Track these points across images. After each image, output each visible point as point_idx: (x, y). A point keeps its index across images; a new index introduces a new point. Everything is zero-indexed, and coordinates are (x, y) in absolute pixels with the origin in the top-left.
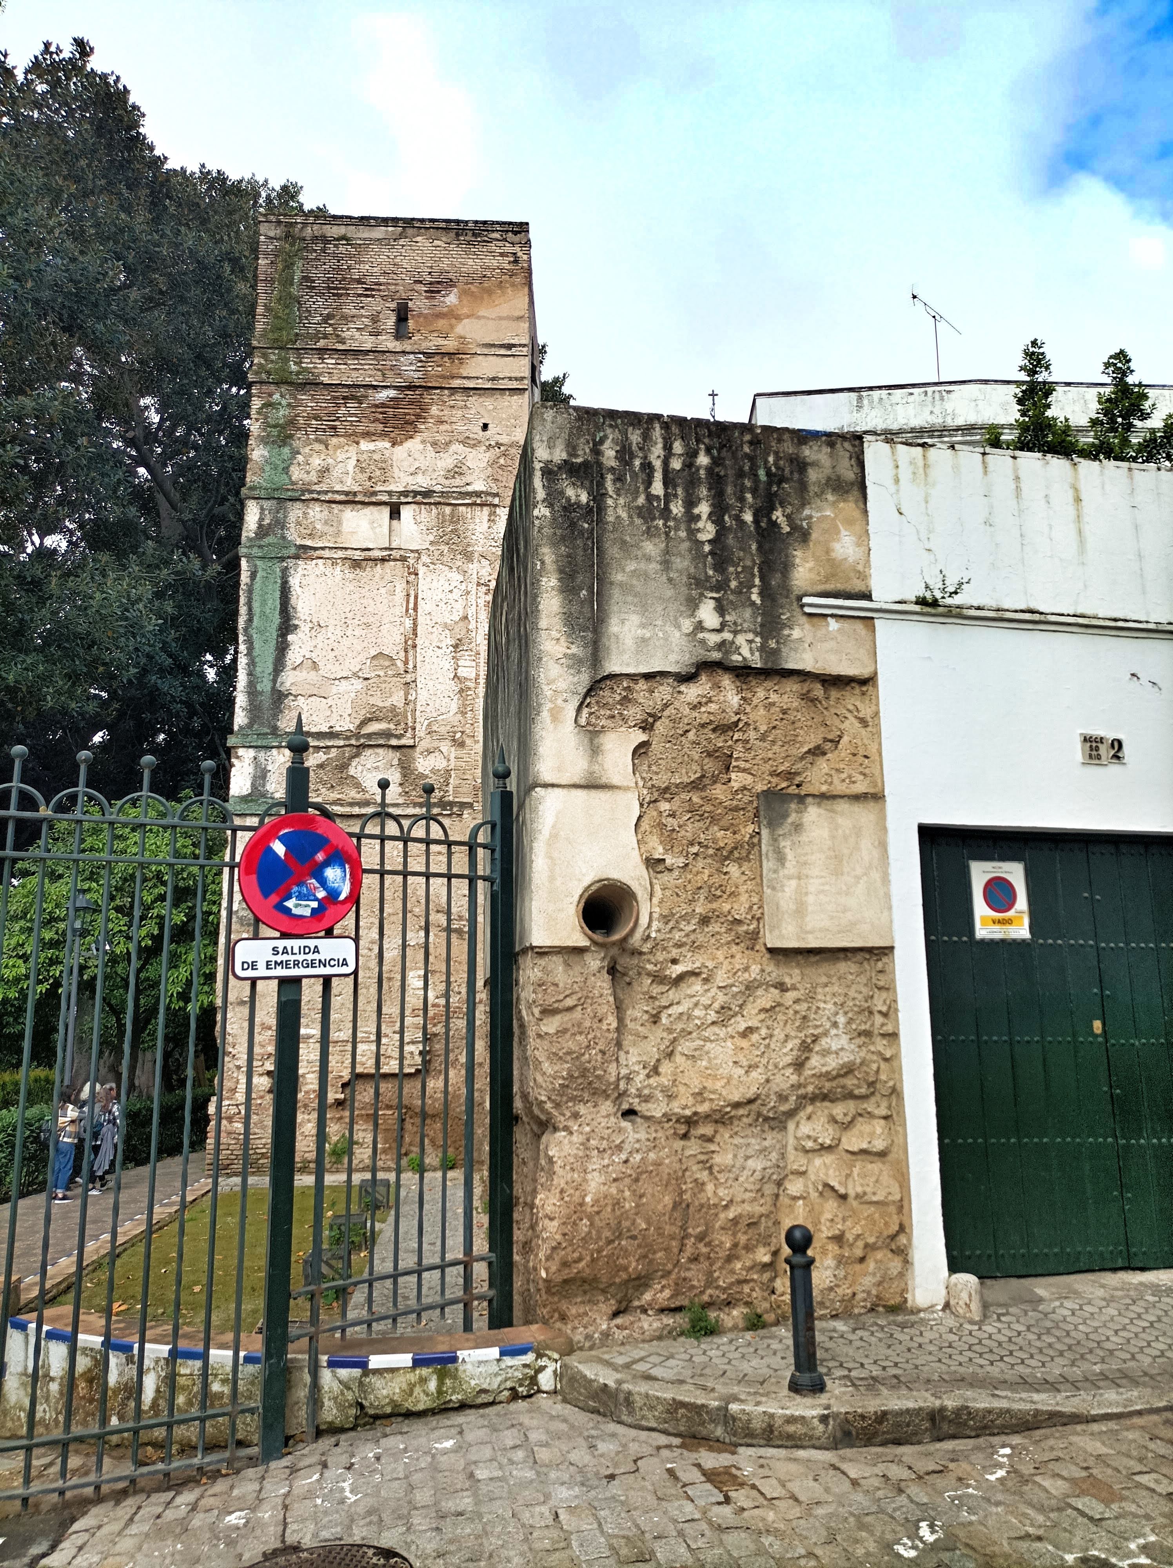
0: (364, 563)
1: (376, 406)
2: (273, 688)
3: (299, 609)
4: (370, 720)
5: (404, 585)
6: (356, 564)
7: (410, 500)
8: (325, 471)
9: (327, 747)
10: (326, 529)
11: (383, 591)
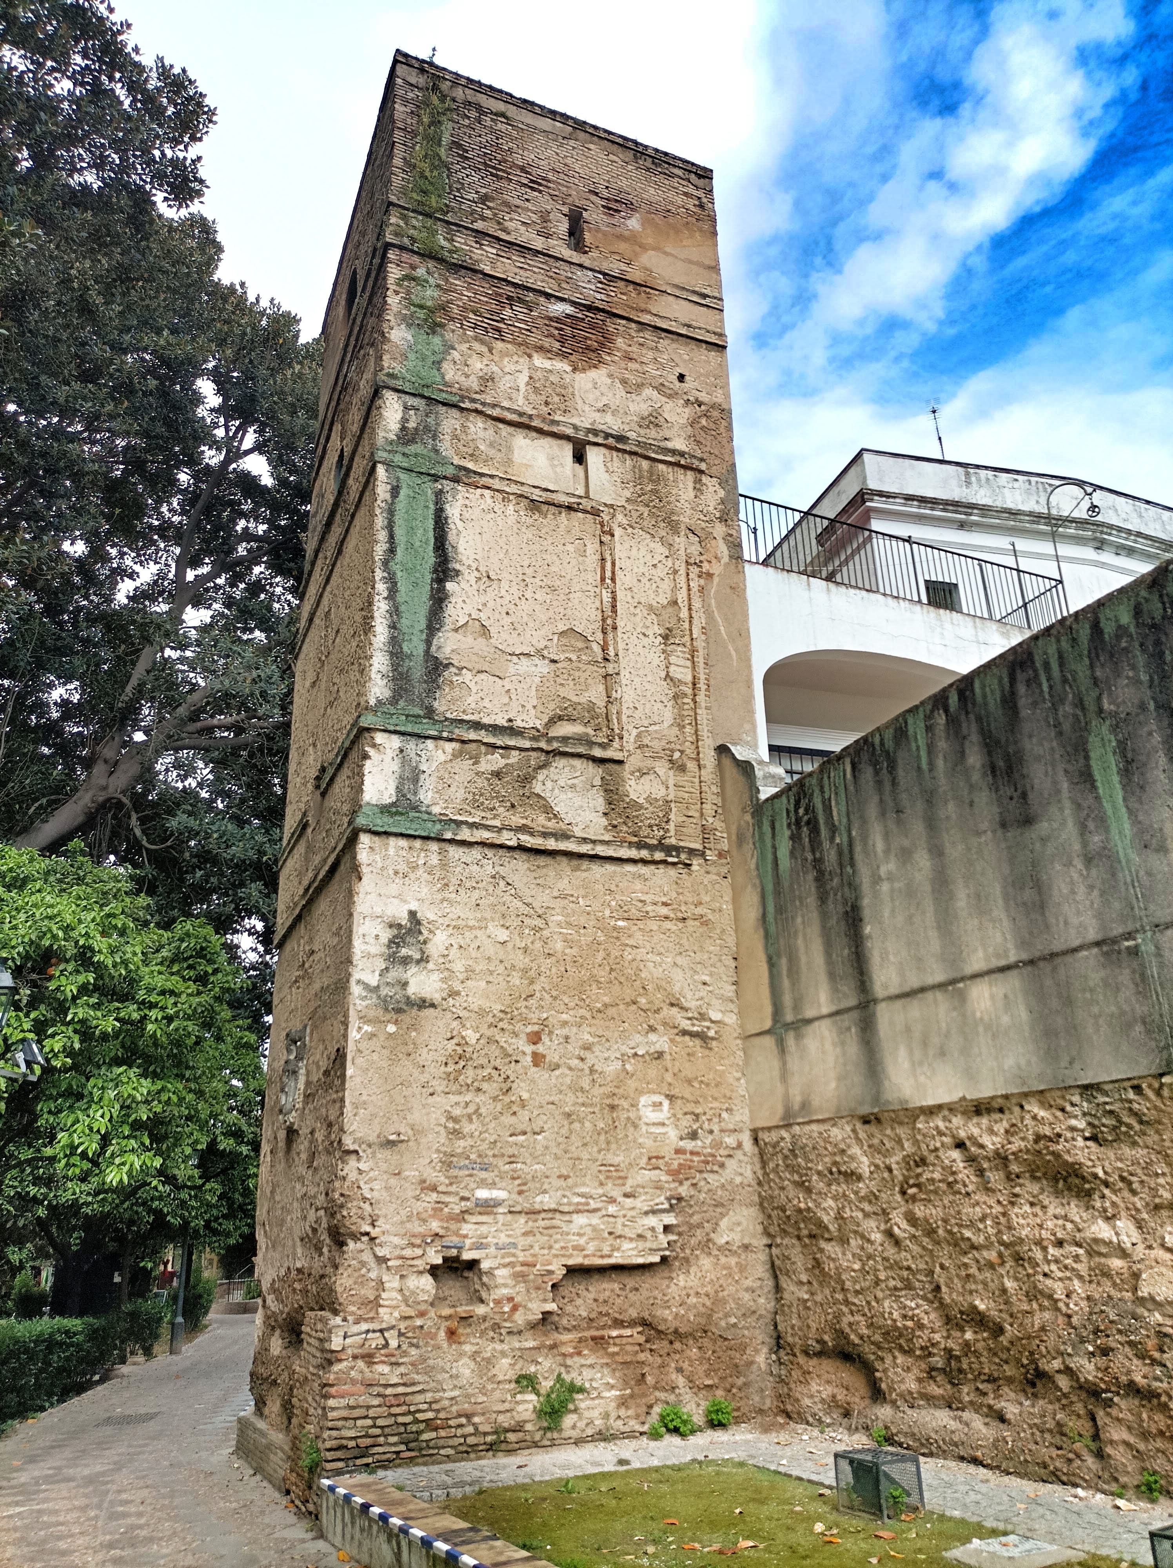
0: (544, 508)
1: (550, 319)
2: (427, 652)
3: (461, 549)
4: (560, 718)
5: (597, 545)
6: (534, 505)
7: (600, 440)
8: (487, 380)
9: (506, 748)
10: (492, 452)
11: (570, 548)
